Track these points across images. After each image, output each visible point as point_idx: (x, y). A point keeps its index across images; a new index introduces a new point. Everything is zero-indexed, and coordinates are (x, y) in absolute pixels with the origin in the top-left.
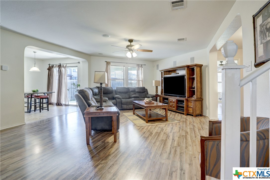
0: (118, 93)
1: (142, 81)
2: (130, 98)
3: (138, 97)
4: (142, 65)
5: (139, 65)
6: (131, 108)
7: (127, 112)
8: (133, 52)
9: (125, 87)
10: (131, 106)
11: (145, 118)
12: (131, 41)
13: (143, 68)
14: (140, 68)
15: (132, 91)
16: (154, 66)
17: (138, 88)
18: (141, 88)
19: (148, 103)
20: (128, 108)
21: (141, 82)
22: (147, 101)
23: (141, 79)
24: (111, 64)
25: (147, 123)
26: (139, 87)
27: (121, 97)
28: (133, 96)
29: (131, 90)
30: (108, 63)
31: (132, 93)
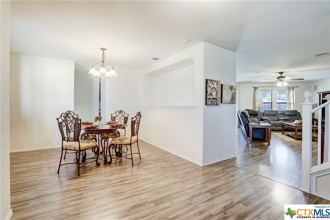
0: (266, 115)
1: (294, 104)
2: (278, 120)
3: (289, 120)
4: (293, 88)
5: (290, 87)
6: (279, 129)
7: (275, 132)
8: (283, 82)
9: (273, 109)
10: (280, 128)
11: (294, 136)
12: (281, 73)
13: (294, 91)
14: (292, 91)
15: (281, 114)
16: (310, 87)
17: (288, 111)
18: (291, 111)
19: (298, 124)
20: (277, 129)
21: (292, 105)
22: (298, 122)
23: (292, 102)
24: (259, 89)
25: (296, 140)
26: (290, 110)
27: (269, 119)
28: (282, 118)
29: (279, 113)
30: (255, 88)
31: (281, 116)
